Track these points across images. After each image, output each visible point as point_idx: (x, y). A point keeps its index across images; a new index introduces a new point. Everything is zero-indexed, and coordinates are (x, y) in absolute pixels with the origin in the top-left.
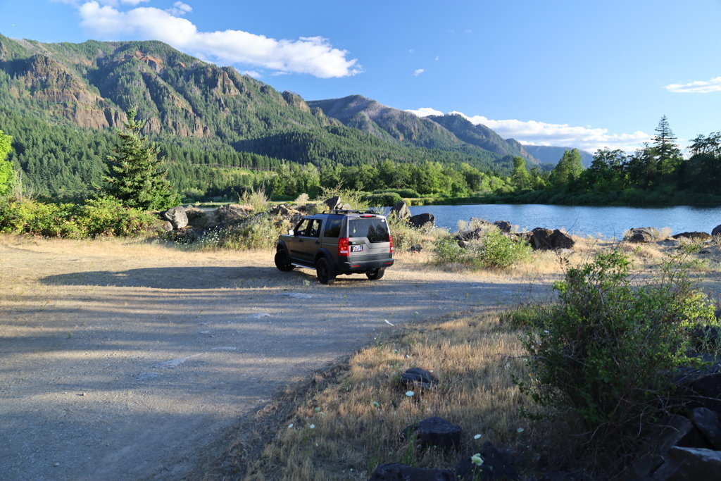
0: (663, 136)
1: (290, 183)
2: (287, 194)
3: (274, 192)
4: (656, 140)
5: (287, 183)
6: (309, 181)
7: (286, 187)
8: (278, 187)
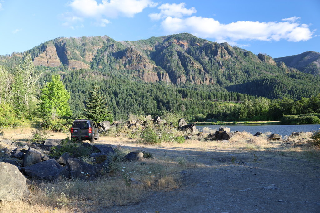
1: (251, 110)
2: (249, 117)
3: (240, 116)
5: (249, 110)
6: (263, 109)
7: (248, 113)
8: (243, 113)
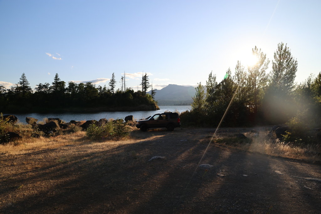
0: (24, 82)
4: (20, 83)
